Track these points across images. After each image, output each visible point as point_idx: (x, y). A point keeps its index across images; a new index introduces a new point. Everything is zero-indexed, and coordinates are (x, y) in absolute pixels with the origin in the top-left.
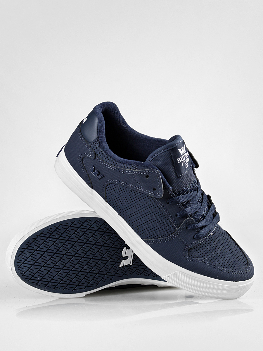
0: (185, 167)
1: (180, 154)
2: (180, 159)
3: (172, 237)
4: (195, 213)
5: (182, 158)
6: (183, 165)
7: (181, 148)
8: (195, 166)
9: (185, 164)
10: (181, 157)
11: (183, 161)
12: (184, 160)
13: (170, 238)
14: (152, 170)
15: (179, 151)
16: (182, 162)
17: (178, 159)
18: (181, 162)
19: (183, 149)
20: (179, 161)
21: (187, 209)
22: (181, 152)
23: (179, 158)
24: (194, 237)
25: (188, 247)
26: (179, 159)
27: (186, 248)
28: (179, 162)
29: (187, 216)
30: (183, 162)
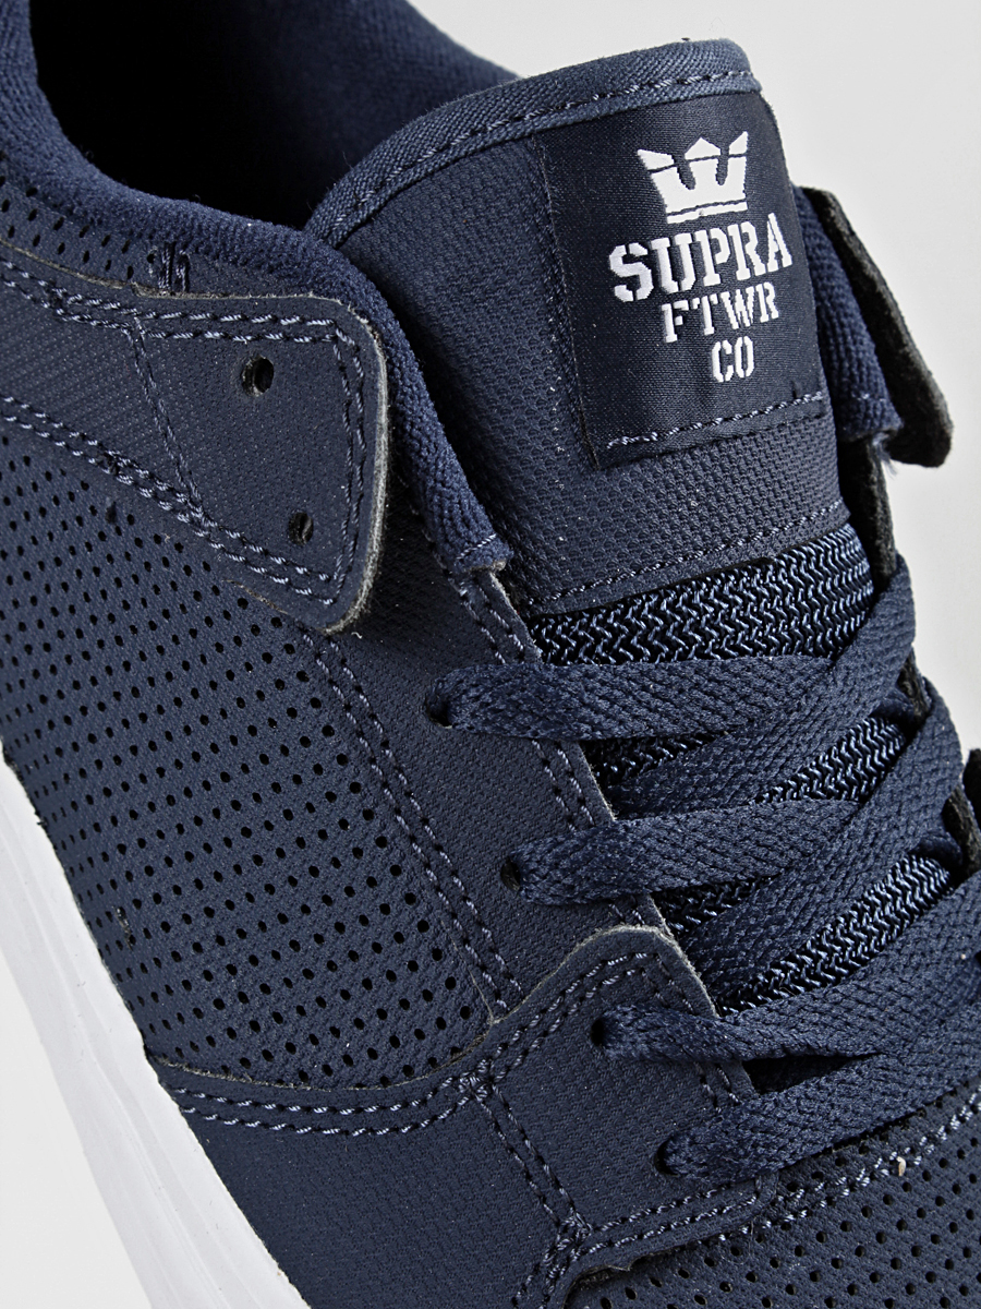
0: (703, 365)
1: (661, 206)
2: (651, 261)
3: (424, 1102)
4: (738, 892)
5: (673, 252)
6: (672, 337)
7: (676, 151)
8: (897, 423)
9: (709, 330)
10: (661, 245)
11: (688, 296)
12: (699, 290)
13: (406, 1105)
14: (309, 311)
15: (643, 176)
16: (672, 298)
17: (620, 251)
18: (659, 294)
19: (704, 172)
20: (632, 283)
21: (647, 823)
22: (667, 185)
23: (638, 249)
24: (662, 1154)
25: (576, 1244)
26: (628, 259)
27: (553, 1249)
28: (623, 293)
29: (630, 904)
30: (683, 305)
